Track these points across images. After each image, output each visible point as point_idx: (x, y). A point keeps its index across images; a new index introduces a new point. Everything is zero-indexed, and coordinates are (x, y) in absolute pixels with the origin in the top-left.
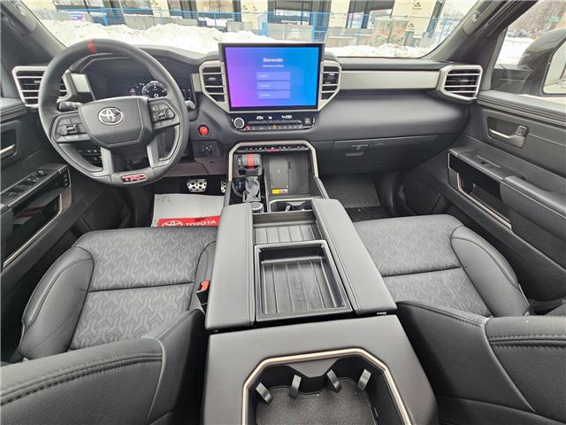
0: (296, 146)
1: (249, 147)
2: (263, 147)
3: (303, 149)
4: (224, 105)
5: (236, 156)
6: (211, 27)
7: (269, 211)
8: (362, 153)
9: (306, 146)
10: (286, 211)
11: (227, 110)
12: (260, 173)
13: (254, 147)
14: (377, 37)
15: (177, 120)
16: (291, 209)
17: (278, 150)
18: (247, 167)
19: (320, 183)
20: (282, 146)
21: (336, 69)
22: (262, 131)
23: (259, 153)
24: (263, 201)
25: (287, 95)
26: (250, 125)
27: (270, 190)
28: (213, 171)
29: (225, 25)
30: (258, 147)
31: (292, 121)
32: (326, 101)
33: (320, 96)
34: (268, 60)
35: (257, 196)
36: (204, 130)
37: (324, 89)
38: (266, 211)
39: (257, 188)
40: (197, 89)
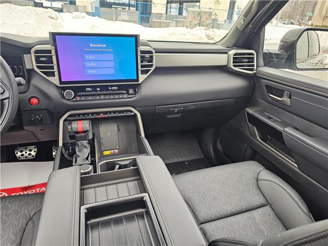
0: (123, 112)
1: (79, 115)
2: (93, 114)
3: (129, 114)
4: (55, 80)
5: (67, 123)
6: (47, 8)
7: (99, 172)
8: (180, 115)
9: (132, 112)
10: (116, 170)
11: (57, 83)
12: (91, 137)
13: (84, 114)
14: (191, 21)
15: (6, 95)
16: (120, 168)
17: (107, 116)
18: (77, 133)
19: (146, 142)
20: (110, 112)
21: (150, 52)
22: (91, 101)
23: (89, 119)
24: (93, 163)
25: (112, 71)
26: (80, 96)
27: (101, 152)
28: (44, 137)
29: (61, 7)
30: (88, 114)
31: (118, 92)
32: (145, 76)
33: (140, 72)
34: (94, 46)
35: (87, 158)
36: (35, 101)
37: (142, 66)
38: (95, 171)
39: (87, 151)
40: (28, 66)
